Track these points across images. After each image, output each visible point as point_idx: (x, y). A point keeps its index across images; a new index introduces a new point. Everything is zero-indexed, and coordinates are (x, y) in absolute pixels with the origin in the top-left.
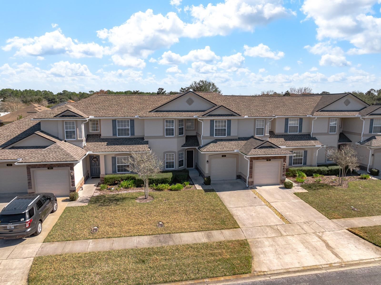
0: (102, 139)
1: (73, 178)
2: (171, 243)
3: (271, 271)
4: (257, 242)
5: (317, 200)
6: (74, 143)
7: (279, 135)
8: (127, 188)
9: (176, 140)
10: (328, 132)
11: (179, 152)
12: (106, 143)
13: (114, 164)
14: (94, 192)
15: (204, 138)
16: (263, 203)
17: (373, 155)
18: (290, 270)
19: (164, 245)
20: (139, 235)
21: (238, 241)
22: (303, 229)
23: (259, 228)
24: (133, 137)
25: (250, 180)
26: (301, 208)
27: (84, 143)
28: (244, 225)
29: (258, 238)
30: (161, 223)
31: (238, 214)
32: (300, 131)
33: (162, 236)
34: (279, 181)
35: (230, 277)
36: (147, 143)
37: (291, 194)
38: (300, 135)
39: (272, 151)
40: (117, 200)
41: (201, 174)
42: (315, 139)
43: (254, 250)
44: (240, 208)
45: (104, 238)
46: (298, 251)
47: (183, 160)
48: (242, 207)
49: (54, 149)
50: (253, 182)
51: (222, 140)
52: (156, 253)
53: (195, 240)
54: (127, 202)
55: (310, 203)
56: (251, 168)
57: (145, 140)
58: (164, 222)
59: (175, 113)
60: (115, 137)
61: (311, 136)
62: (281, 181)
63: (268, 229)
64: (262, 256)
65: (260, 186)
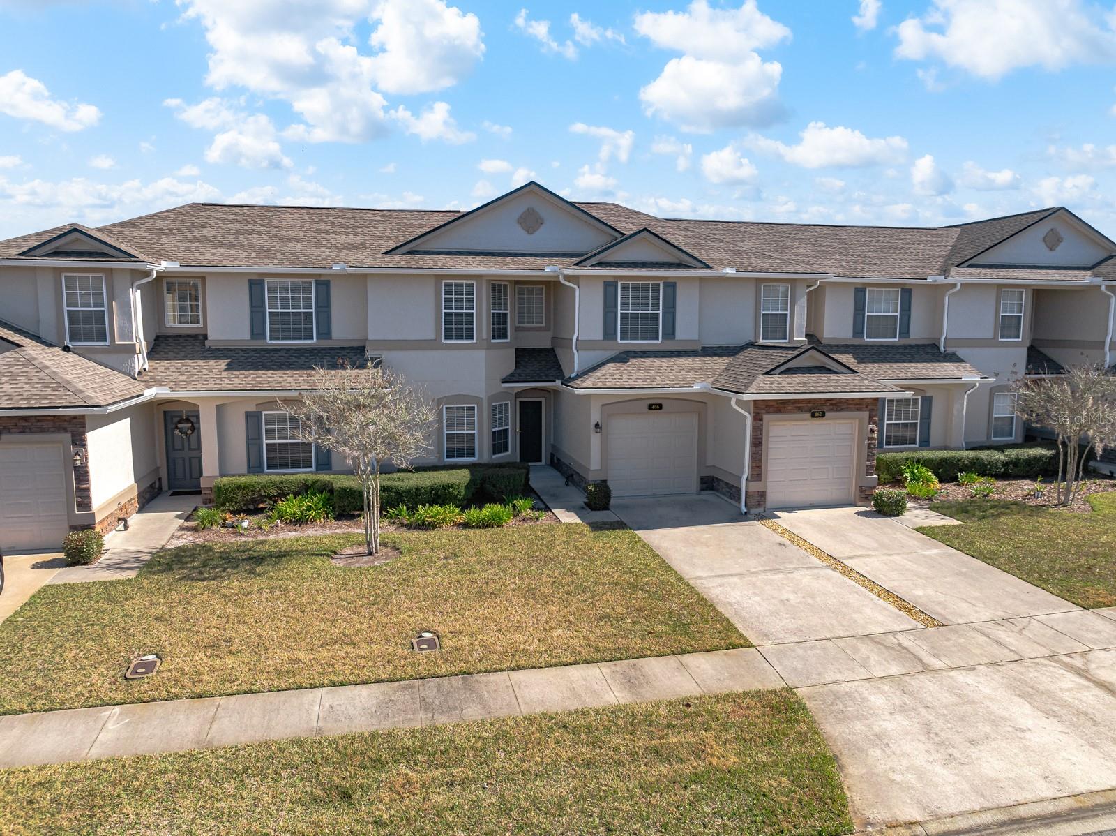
0: (210, 349)
1: (82, 475)
2: (473, 713)
3: (937, 818)
4: (837, 696)
5: (1007, 549)
6: (99, 357)
7: (837, 346)
8: (298, 521)
9: (481, 354)
10: (995, 338)
11: (491, 398)
12: (223, 363)
13: (253, 439)
14: (172, 537)
15: (584, 345)
16: (816, 561)
18: (1022, 811)
19: (440, 720)
20: (334, 685)
21: (757, 695)
22: (998, 642)
23: (829, 643)
24: (325, 343)
25: (755, 487)
26: (959, 574)
27: (140, 362)
28: (766, 635)
29: (837, 682)
30: (427, 635)
31: (732, 600)
32: (905, 332)
33: (432, 683)
34: (853, 492)
36: (373, 362)
37: (907, 532)
38: (905, 347)
39: (829, 381)
40: (260, 560)
41: (572, 477)
42: (954, 358)
43: (833, 729)
44: (736, 579)
45: (177, 697)
46: (1022, 731)
47: (506, 430)
48: (740, 575)
49: (10, 366)
50: (763, 494)
51: (645, 354)
52: (404, 755)
53: (576, 695)
54: (295, 564)
55: (989, 558)
56: (757, 442)
57: (371, 354)
58: (442, 630)
59: (478, 258)
60: (258, 344)
61: (942, 349)
62: (861, 490)
63: (864, 649)
64: (875, 753)
65: (791, 509)
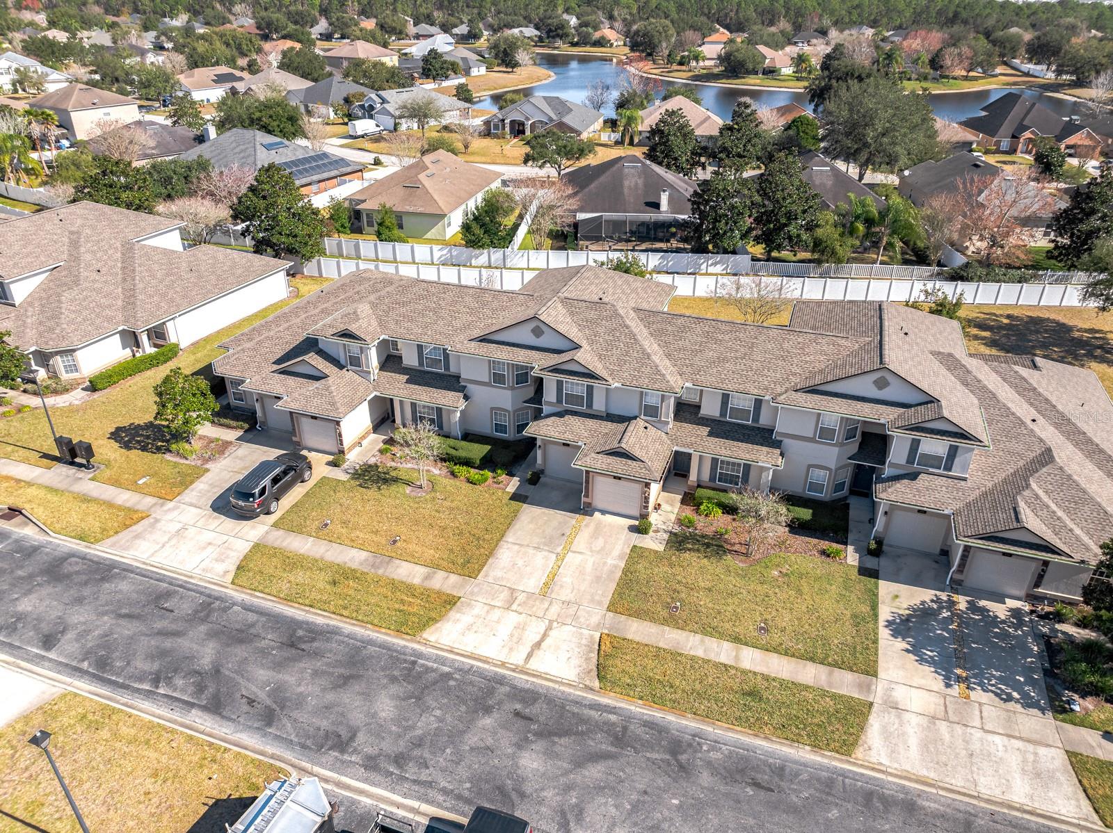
0: (402, 368)
2: (380, 571)
3: (436, 642)
4: (469, 605)
6: (360, 374)
7: (707, 419)
9: (509, 393)
10: (814, 438)
11: (515, 412)
12: (406, 378)
13: (414, 412)
14: (373, 456)
15: (547, 403)
16: (560, 549)
17: (886, 513)
18: (455, 650)
19: (372, 571)
20: (360, 549)
21: (449, 596)
22: (548, 609)
23: (498, 587)
24: (447, 373)
25: (586, 500)
27: (373, 377)
28: (486, 576)
29: (476, 601)
30: (398, 538)
31: (501, 557)
32: (756, 420)
33: (382, 558)
34: (636, 513)
35: (392, 632)
36: (462, 389)
37: (627, 545)
39: (624, 465)
40: (387, 481)
42: (775, 445)
43: (452, 613)
44: (517, 547)
45: (325, 539)
46: (495, 635)
47: (527, 423)
48: (522, 546)
49: (323, 390)
50: (590, 504)
51: (575, 413)
52: (355, 578)
54: (394, 488)
57: (462, 384)
58: (403, 538)
59: (509, 349)
60: (419, 368)
61: (774, 437)
62: (641, 515)
63: (505, 593)
64: (451, 623)
65: (603, 512)
